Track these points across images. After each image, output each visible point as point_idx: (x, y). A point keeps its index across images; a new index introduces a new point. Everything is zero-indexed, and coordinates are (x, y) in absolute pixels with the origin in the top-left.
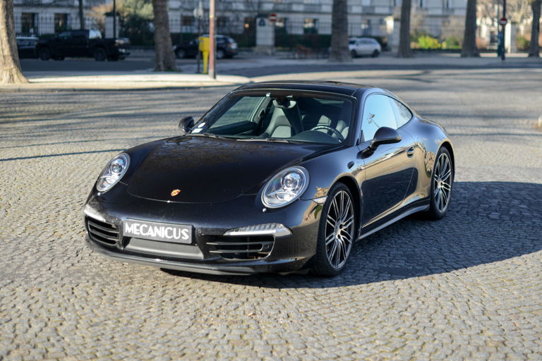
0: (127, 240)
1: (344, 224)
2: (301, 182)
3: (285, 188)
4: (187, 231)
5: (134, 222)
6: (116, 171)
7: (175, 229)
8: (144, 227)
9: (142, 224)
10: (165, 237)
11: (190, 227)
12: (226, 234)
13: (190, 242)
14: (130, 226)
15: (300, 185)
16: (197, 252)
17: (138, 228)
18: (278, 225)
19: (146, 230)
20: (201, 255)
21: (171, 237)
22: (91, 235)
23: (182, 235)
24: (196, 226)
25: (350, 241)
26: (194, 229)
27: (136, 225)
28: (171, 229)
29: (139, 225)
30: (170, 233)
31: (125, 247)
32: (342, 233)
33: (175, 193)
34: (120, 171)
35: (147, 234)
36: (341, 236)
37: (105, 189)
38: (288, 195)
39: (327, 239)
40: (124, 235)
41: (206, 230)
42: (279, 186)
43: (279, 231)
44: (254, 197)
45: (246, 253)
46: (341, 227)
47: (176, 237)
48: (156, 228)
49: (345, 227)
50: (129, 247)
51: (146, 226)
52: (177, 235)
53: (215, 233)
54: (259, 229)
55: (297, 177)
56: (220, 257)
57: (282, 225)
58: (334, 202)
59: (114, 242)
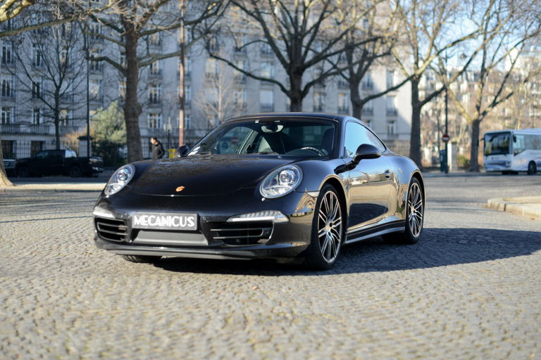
0: (135, 232)
1: (333, 222)
2: (296, 178)
3: (281, 183)
4: (193, 218)
5: (142, 215)
6: (122, 179)
7: (181, 218)
8: (152, 218)
9: (149, 215)
10: (172, 226)
11: (196, 215)
12: (229, 220)
13: (195, 229)
14: (138, 218)
15: (294, 180)
16: (202, 240)
17: (146, 219)
18: (276, 212)
19: (154, 221)
20: (205, 242)
21: (178, 225)
22: (100, 234)
23: (188, 223)
24: (201, 215)
25: (340, 241)
26: (199, 218)
27: (144, 217)
28: (177, 217)
29: (147, 216)
30: (177, 221)
31: (133, 240)
32: (332, 231)
33: (179, 189)
34: (126, 179)
35: (155, 224)
36: (331, 234)
37: (113, 192)
38: (283, 188)
39: (319, 232)
40: (133, 227)
41: (210, 217)
42: (275, 182)
43: (278, 217)
44: (254, 189)
45: (246, 239)
46: (331, 225)
47: (182, 226)
48: (163, 217)
49: (334, 226)
50: (137, 240)
51: (154, 217)
52: (183, 223)
53: (218, 220)
54: (259, 216)
55: (292, 174)
56: (223, 243)
57: (279, 212)
58: (324, 199)
59: (123, 237)
